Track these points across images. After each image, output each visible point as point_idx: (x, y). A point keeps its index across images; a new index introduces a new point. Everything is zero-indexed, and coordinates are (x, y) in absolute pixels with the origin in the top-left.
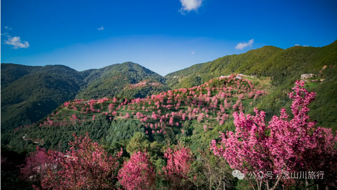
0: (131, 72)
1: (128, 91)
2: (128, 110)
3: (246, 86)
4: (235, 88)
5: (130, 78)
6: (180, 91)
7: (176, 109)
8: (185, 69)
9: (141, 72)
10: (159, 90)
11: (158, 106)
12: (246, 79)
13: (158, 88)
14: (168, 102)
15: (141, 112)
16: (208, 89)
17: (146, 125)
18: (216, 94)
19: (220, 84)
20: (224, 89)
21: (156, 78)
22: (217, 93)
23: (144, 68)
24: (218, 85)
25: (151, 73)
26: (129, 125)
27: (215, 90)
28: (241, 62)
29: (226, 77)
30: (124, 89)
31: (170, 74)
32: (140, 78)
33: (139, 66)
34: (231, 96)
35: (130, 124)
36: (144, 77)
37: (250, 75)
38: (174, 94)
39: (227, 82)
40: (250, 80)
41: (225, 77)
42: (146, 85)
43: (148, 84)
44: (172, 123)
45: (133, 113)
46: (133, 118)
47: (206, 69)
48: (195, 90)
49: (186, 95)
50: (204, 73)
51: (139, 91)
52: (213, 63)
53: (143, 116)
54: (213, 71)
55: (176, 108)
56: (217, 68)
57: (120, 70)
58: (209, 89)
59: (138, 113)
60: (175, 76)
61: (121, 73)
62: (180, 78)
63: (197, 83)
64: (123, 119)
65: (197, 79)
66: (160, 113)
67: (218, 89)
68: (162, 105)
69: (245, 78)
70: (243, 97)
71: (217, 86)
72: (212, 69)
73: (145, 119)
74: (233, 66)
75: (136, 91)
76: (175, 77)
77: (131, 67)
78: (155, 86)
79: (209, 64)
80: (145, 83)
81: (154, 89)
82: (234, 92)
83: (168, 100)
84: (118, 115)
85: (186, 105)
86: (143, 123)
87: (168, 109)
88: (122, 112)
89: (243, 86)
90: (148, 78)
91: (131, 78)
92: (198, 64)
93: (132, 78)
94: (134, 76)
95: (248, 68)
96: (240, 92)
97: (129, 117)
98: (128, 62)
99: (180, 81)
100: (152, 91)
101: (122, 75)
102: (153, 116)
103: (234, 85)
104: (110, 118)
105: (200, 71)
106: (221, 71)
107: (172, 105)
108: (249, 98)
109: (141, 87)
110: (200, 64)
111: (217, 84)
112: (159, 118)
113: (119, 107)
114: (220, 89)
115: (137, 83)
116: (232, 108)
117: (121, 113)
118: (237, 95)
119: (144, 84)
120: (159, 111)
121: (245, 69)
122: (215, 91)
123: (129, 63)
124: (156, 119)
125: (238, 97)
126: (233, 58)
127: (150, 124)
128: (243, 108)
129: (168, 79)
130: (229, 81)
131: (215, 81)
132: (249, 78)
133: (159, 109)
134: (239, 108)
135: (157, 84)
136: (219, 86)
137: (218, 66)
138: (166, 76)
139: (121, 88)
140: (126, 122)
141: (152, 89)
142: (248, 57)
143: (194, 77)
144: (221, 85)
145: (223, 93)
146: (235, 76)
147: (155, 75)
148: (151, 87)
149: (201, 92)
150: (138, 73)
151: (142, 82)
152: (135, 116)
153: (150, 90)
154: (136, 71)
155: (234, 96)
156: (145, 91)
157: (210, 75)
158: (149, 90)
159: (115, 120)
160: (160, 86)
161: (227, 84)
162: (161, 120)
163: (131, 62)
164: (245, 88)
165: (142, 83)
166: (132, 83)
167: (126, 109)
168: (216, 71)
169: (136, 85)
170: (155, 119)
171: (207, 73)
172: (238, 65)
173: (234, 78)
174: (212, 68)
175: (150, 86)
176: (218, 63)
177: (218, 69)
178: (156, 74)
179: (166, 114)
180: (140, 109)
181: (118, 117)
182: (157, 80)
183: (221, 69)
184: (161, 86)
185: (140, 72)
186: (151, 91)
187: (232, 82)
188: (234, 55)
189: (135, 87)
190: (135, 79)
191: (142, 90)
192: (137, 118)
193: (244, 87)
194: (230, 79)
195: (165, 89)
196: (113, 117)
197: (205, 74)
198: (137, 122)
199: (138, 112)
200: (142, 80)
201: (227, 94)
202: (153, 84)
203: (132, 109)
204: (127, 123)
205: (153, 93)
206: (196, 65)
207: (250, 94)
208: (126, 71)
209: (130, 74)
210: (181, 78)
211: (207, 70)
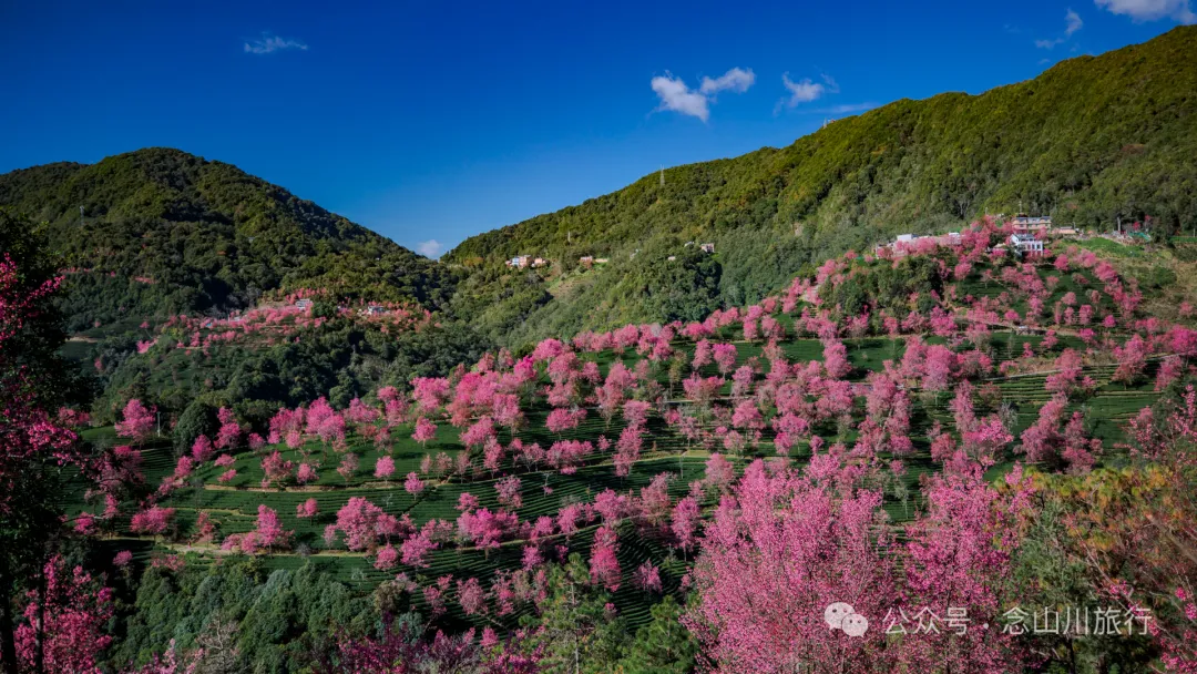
0: (184, 224)
1: (184, 366)
2: (264, 487)
3: (1088, 302)
4: (1011, 313)
5: (179, 271)
6: (620, 348)
7: (620, 473)
8: (587, 203)
9: (263, 229)
10: (417, 357)
11: (493, 450)
12: (1084, 250)
13: (404, 338)
14: (553, 422)
15: (373, 496)
16: (824, 323)
17: (432, 596)
18: (887, 363)
19: (900, 290)
20: (935, 322)
21: (381, 272)
22: (891, 350)
23: (280, 195)
24: (893, 295)
25: (334, 232)
26: (295, 601)
27: (870, 331)
28: (1004, 141)
29: (941, 241)
30: (144, 349)
31: (484, 239)
32: (260, 269)
33: (247, 180)
34: (994, 374)
35: (298, 588)
36: (288, 263)
37: (1099, 222)
38: (591, 369)
39: (950, 278)
40: (1109, 255)
41: (929, 239)
42: (318, 323)
43: (329, 315)
44: (614, 573)
45: (307, 509)
46: (317, 551)
47: (752, 199)
48: (726, 336)
49: (673, 375)
50: (737, 224)
51: (270, 366)
52: (798, 155)
53: (397, 527)
54: (803, 212)
55: (621, 463)
56: (835, 190)
57: (87, 214)
58: (829, 327)
59: (351, 509)
60: (516, 254)
61: (106, 228)
62: (557, 265)
63: (699, 300)
64: (232, 561)
65: (692, 273)
66: (517, 501)
67: (891, 323)
68: (516, 444)
69: (1071, 247)
70: (1079, 379)
71: (880, 307)
72: (797, 199)
73: (413, 549)
74: (955, 173)
75: (249, 361)
76: (520, 261)
77: (181, 188)
78: (385, 329)
79: (775, 164)
80: (305, 305)
81: (383, 348)
82: (1010, 346)
83: (550, 408)
84: (181, 530)
85: (683, 443)
86: (402, 580)
87: (565, 470)
88: (207, 505)
89: (1069, 297)
90: (321, 271)
91: (192, 270)
92: (683, 169)
93: (201, 272)
94: (210, 254)
95: (1071, 179)
96: (1049, 341)
97: (281, 541)
98: (152, 153)
99: (561, 287)
100: (366, 365)
101: (116, 248)
102: (470, 525)
103: (1003, 297)
104: (123, 557)
105: (709, 215)
106: (862, 211)
107: (588, 445)
108: (1120, 383)
109: (279, 338)
110: (700, 169)
111: (877, 291)
112: (511, 537)
113: (179, 470)
114: (908, 322)
115: (243, 306)
116: (1016, 450)
117: (203, 512)
118: (1033, 367)
119: (300, 314)
120: (508, 487)
121: (1052, 185)
122: (873, 340)
123: (164, 155)
124: (495, 545)
125: (1041, 380)
126: (945, 117)
127: (453, 585)
128: (1088, 448)
129: (472, 281)
130: (962, 269)
131: (866, 271)
132: (1099, 242)
133: (498, 475)
134: (1067, 453)
135: (399, 316)
136: (897, 301)
137: (839, 176)
138: (450, 258)
139: (119, 350)
140: (264, 579)
141: (368, 350)
142: (1053, 107)
143: (672, 258)
144: (914, 297)
145: (938, 351)
146: (1001, 238)
147: (369, 248)
148: (356, 336)
149: (772, 351)
150: (239, 232)
151: (277, 298)
152: (328, 534)
153: (355, 356)
154: (219, 218)
155: (1011, 368)
156: (320, 369)
157: (787, 238)
158: (343, 359)
159: (165, 573)
160: (421, 326)
161: (951, 290)
162: (531, 555)
163: (174, 153)
164: (1084, 315)
165: (285, 308)
166: (201, 306)
167: (239, 486)
168: (826, 216)
169: (238, 319)
170: (488, 544)
171: (759, 227)
172: (984, 166)
173: (992, 245)
174: (798, 193)
175: (347, 329)
176: (837, 153)
177: (838, 196)
178: (379, 239)
179: (557, 506)
180: (359, 474)
181: (184, 549)
182: (394, 281)
183: (861, 199)
184: (425, 325)
185: (253, 224)
186: (360, 362)
187: (986, 276)
188: (952, 100)
189: (230, 334)
190: (224, 273)
191: (293, 356)
192: (351, 542)
193: (1076, 308)
194: (970, 255)
195: (459, 349)
196: (140, 547)
197: (746, 231)
198: (357, 575)
199: (352, 500)
200: (273, 284)
201: (967, 360)
202: (368, 313)
203: (293, 482)
204: (275, 587)
205: (375, 379)
206: (673, 174)
207: (1125, 355)
208: (145, 215)
209: (174, 241)
210: (568, 269)
211: (757, 207)
